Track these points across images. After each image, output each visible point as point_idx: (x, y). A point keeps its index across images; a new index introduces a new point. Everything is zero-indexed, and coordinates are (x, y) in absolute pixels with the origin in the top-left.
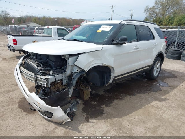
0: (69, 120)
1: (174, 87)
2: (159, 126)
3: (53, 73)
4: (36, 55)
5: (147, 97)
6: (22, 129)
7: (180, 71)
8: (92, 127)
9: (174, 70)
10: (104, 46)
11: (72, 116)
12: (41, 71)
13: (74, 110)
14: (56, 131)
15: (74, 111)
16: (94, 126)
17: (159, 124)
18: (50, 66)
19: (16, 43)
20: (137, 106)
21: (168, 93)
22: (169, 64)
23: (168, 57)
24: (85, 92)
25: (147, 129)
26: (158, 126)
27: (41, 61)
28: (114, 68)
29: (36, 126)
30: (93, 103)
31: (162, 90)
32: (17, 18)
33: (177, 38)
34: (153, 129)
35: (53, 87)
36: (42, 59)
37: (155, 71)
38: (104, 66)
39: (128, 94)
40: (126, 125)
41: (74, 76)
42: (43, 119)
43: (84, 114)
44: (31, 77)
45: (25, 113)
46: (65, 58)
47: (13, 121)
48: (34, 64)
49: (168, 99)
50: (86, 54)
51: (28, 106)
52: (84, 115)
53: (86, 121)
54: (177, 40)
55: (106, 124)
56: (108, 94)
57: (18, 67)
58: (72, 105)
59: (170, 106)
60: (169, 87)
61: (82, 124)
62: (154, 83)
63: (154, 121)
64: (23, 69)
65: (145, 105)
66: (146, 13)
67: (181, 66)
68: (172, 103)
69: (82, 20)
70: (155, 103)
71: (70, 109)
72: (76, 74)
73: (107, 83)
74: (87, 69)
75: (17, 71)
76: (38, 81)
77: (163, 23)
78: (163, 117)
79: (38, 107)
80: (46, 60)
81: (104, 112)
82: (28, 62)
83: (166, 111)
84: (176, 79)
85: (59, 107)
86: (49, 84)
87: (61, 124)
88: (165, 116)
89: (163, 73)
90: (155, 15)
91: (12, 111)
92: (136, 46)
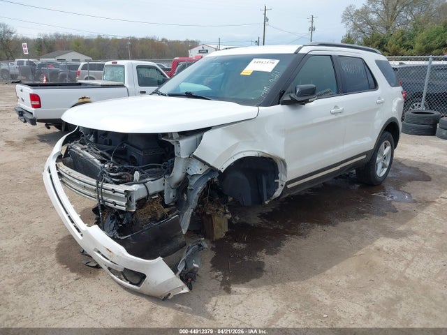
0: (186, 290)
1: (426, 203)
2: (399, 299)
3: (141, 178)
4: (95, 133)
5: (364, 227)
6: (71, 314)
7: (438, 163)
8: (240, 305)
9: (422, 160)
10: (261, 108)
11: (190, 279)
12: (111, 174)
13: (195, 265)
14: (154, 315)
15: (195, 268)
16: (244, 302)
17: (398, 294)
18: (133, 161)
19: (37, 103)
20: (342, 250)
21: (412, 216)
22: (408, 146)
23: (407, 131)
24: (216, 219)
25: (370, 305)
26: (397, 298)
27: (110, 147)
28: (287, 161)
29: (104, 306)
30: (236, 245)
31: (397, 211)
32: (34, 40)
33: (426, 84)
34: (384, 304)
35: (143, 211)
36: (110, 144)
37: (380, 166)
38: (262, 158)
39: (318, 223)
40: (320, 299)
41: (192, 182)
42: (120, 289)
43: (216, 274)
44: (88, 189)
45: (75, 274)
46: (170, 141)
47: (46, 295)
48: (92, 157)
49: (414, 233)
50: (219, 130)
51: (79, 257)
52: (217, 277)
53: (224, 289)
54: (425, 88)
55: (273, 297)
56: (270, 223)
57: (51, 162)
58: (189, 253)
59: (420, 249)
60: (415, 202)
61: (214, 299)
62: (377, 194)
63: (386, 286)
64: (65, 169)
65: (360, 249)
66: (347, 25)
67: (437, 150)
68: (425, 241)
69: (193, 42)
70: (384, 243)
71: (186, 265)
72: (196, 179)
73: (269, 196)
74: (222, 166)
75: (50, 172)
76: (104, 198)
77: (388, 48)
78: (408, 276)
79: (108, 261)
80: (122, 145)
81: (265, 269)
82: (77, 150)
83: (412, 261)
84: (428, 183)
85: (160, 259)
86: (134, 204)
87: (163, 300)
88: (411, 272)
89: (397, 170)
90: (369, 27)
91: (42, 272)
92: (336, 107)
